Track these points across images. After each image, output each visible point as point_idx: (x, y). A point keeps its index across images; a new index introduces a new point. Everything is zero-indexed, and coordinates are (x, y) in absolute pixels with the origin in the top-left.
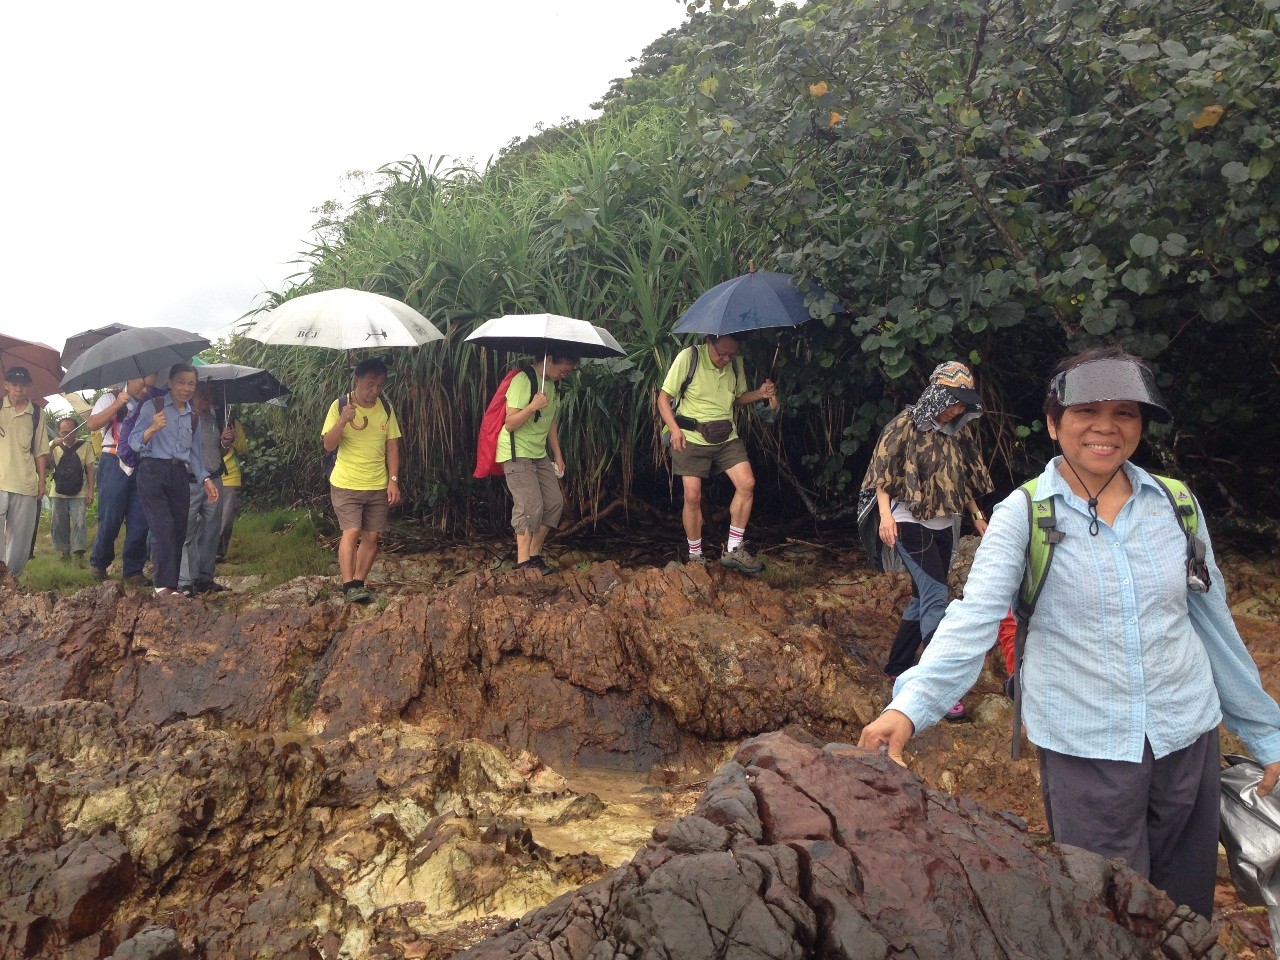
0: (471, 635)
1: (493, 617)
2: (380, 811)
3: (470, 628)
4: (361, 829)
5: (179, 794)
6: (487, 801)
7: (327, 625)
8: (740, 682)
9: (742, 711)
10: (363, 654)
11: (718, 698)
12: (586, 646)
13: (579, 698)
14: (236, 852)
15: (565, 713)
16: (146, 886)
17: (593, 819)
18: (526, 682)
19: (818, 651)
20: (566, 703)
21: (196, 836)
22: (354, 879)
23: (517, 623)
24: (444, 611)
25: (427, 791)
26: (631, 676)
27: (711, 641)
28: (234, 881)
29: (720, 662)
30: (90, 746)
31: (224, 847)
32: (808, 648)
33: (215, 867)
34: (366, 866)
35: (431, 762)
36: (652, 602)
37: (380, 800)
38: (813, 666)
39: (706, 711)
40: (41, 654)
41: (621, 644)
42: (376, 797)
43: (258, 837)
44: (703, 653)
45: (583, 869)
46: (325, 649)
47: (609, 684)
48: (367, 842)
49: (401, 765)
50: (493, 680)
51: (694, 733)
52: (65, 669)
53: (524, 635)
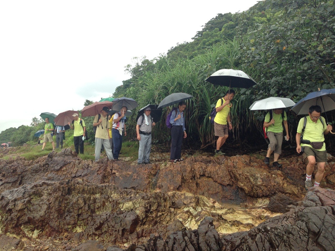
0: (192, 171)
1: (197, 167)
2: (186, 209)
3: (192, 169)
4: (184, 213)
5: (144, 203)
6: (206, 209)
7: (156, 168)
8: (262, 184)
9: (262, 191)
10: (167, 175)
11: (256, 187)
12: (221, 174)
13: (220, 187)
14: (157, 217)
15: (217, 190)
16: (140, 223)
17: (233, 214)
18: (207, 183)
19: (282, 176)
20: (217, 188)
21: (148, 213)
22: (185, 223)
23: (204, 169)
24: (185, 165)
25: (195, 206)
26: (233, 182)
27: (253, 174)
28: (157, 223)
29: (256, 179)
30: (114, 194)
31: (154, 215)
32: (279, 176)
33: (153, 220)
34: (187, 221)
35: (194, 199)
36: (235, 164)
37: (185, 207)
38: (280, 180)
39: (253, 191)
40: (93, 174)
41: (230, 174)
42: (184, 206)
43: (161, 214)
44: (251, 177)
45: (238, 223)
46: (156, 174)
47: (228, 183)
48: (186, 216)
49: (187, 200)
50: (198, 182)
51: (250, 196)
52: (100, 177)
53: (206, 171)
